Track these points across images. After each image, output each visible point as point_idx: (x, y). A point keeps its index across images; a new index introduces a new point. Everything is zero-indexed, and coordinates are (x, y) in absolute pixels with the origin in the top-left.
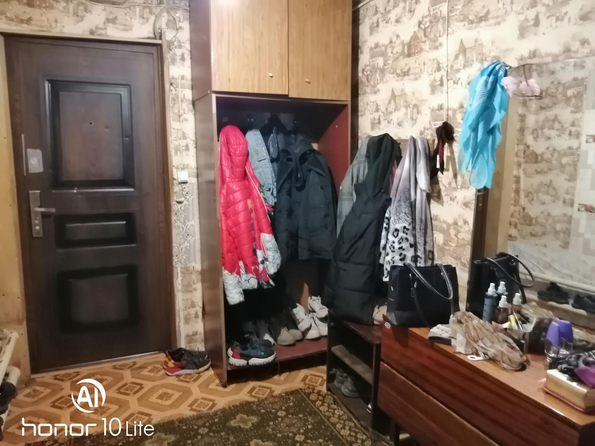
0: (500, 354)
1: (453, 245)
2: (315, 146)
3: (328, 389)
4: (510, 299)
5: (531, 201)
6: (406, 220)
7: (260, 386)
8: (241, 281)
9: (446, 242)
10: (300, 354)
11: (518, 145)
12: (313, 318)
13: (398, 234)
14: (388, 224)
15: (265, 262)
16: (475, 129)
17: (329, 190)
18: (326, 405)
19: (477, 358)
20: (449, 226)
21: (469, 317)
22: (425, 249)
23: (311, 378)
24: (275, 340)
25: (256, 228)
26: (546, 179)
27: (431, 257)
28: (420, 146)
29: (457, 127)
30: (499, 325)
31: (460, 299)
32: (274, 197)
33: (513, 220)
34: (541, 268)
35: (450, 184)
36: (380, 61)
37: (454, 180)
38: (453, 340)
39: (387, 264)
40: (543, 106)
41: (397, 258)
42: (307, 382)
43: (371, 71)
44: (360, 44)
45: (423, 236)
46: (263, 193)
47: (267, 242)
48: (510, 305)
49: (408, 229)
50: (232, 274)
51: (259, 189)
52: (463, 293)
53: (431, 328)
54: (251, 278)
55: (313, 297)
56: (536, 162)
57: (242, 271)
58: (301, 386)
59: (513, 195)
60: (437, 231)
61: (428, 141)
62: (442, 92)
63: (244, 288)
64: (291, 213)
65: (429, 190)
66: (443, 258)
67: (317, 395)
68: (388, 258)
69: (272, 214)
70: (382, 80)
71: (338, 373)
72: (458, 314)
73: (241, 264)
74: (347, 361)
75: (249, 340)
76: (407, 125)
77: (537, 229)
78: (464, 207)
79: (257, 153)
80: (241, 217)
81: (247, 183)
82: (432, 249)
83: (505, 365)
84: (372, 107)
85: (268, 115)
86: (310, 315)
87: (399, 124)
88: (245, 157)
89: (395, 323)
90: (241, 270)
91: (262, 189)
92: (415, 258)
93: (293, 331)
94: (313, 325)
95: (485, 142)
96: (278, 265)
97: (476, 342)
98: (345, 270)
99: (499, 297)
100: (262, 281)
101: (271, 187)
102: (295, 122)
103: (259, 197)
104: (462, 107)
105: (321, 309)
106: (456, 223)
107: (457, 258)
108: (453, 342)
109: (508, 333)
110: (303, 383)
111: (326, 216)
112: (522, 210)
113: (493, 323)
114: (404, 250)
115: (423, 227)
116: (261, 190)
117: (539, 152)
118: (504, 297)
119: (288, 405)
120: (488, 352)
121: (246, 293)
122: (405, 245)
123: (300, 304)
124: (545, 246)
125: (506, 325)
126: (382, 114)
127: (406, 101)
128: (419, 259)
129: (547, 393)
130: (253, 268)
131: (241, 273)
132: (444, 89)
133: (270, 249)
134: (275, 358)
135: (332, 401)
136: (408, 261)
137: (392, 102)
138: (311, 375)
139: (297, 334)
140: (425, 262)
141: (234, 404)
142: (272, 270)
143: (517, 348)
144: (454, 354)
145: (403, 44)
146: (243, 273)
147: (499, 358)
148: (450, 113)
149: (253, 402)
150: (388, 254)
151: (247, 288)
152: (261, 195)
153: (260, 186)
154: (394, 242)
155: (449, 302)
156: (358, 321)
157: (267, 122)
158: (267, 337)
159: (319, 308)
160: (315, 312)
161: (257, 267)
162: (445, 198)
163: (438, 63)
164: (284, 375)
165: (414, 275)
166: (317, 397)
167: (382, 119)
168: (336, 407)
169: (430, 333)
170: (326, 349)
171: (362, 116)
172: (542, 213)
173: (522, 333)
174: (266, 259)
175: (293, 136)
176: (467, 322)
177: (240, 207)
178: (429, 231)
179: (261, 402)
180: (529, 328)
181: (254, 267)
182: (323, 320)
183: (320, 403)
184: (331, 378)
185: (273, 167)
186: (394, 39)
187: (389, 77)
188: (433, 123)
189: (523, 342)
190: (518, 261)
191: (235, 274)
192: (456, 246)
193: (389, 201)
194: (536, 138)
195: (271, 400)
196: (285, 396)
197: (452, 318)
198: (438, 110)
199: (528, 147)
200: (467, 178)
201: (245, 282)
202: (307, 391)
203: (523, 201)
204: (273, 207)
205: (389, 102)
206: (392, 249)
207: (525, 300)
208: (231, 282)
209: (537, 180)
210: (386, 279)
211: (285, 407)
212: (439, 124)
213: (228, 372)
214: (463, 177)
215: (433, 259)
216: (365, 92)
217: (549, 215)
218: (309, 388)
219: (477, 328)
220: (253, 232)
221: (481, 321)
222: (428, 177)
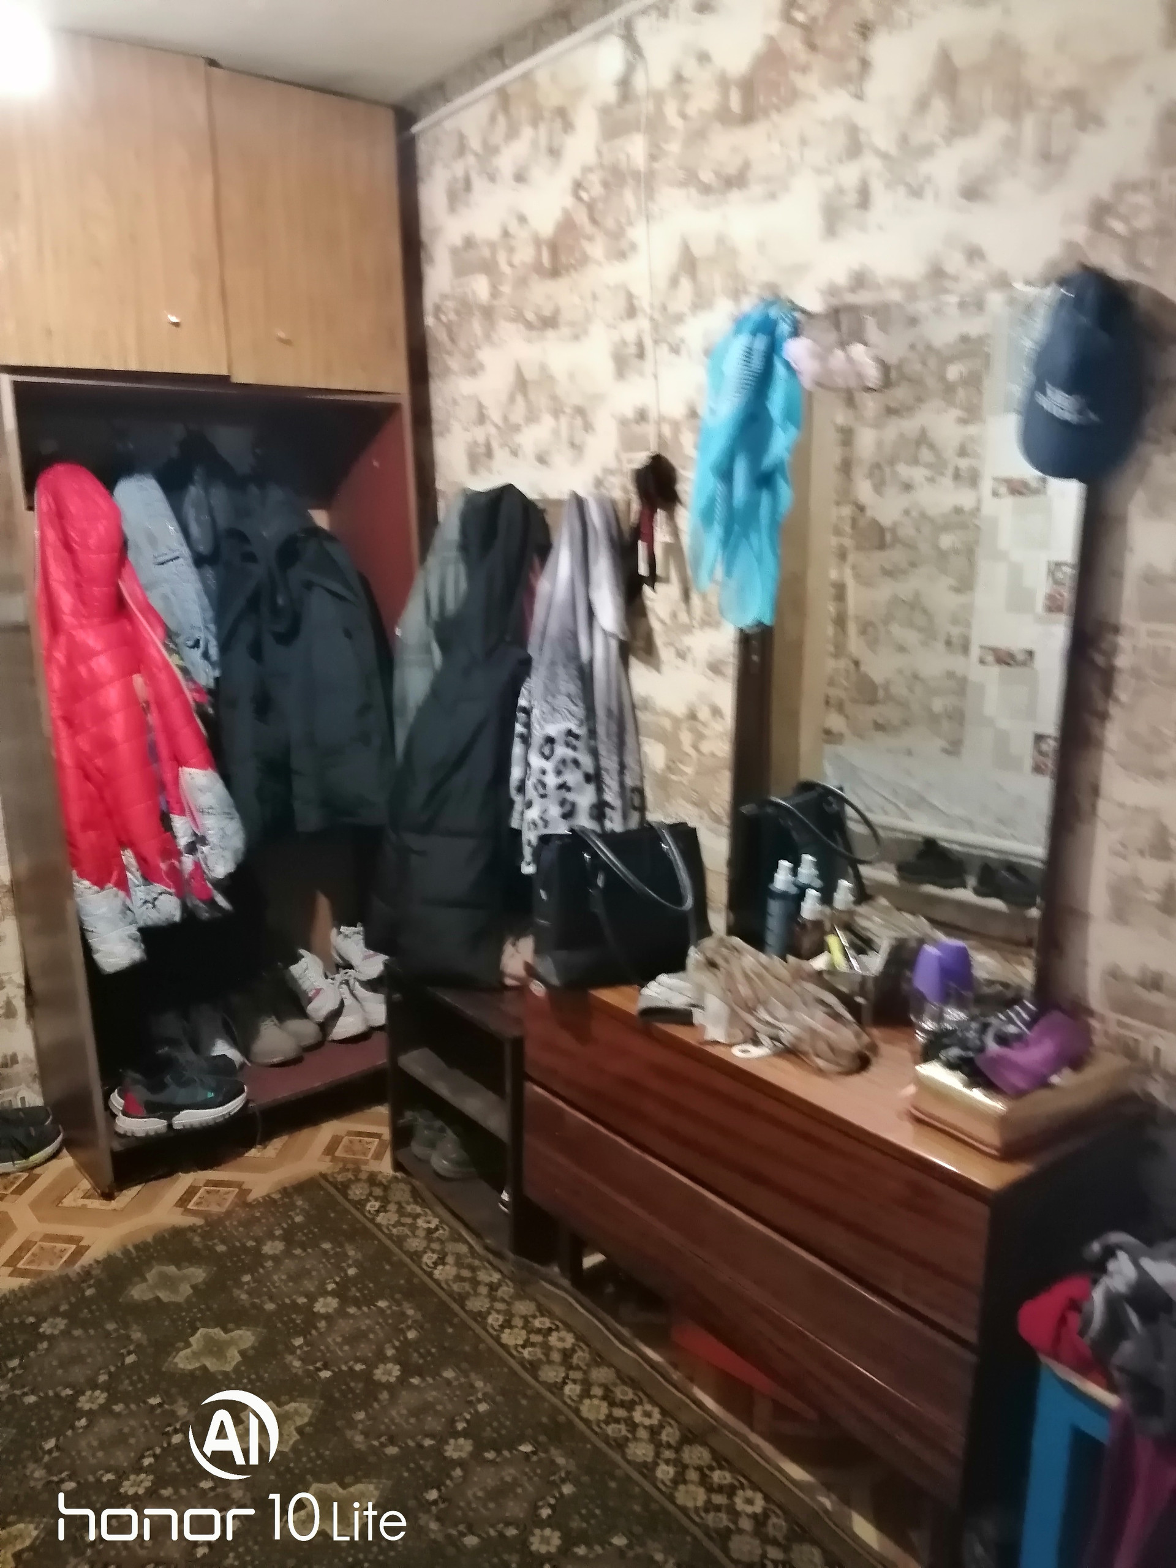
0: (805, 1036)
1: (689, 770)
2: (321, 518)
3: (398, 1166)
4: (827, 898)
5: (873, 644)
6: (570, 712)
7: (208, 1183)
8: (131, 907)
9: (673, 766)
10: (317, 1084)
11: (838, 504)
12: (347, 983)
13: (552, 751)
14: (528, 725)
15: (198, 846)
16: (726, 475)
17: (367, 639)
18: (392, 1207)
19: (755, 1052)
20: (676, 721)
21: (735, 949)
22: (622, 785)
23: (351, 1142)
24: (245, 1051)
25: (164, 752)
26: (905, 588)
27: (637, 802)
28: (595, 517)
29: (684, 468)
30: (804, 964)
31: (710, 904)
32: (213, 665)
33: (835, 693)
34: (902, 806)
35: (674, 615)
36: (480, 287)
37: (683, 605)
38: (695, 1011)
39: (529, 829)
40: (893, 405)
41: (555, 811)
42: (339, 1153)
43: (458, 313)
44: (425, 236)
45: (615, 751)
46: (178, 653)
47: (201, 790)
48: (827, 910)
49: (577, 737)
50: (102, 888)
51: (166, 646)
52: (718, 888)
53: (642, 986)
54: (161, 894)
55: (343, 929)
56: (882, 546)
57: (134, 877)
58: (325, 1166)
59: (830, 630)
60: (649, 736)
61: (614, 503)
62: (641, 374)
63: (141, 924)
64: (264, 705)
65: (624, 633)
66: (667, 804)
67: (366, 1186)
68: (533, 814)
69: (211, 711)
70: (488, 337)
71: (420, 1120)
72: (708, 943)
73: (128, 857)
74: (442, 1088)
75: (169, 1064)
76: (561, 459)
77: (888, 713)
78: (710, 673)
79: (152, 540)
80: (118, 727)
81: (129, 628)
82: (638, 783)
83: (820, 1063)
84: (468, 412)
85: (178, 431)
86: (337, 976)
87: (542, 459)
88: (116, 555)
89: (555, 981)
90: (129, 875)
91: (176, 645)
92: (599, 810)
93: (295, 1025)
94: (349, 1001)
95: (753, 506)
96: (235, 852)
97: (751, 1010)
98: (421, 853)
99: (801, 895)
100: (195, 902)
101: (201, 635)
102: (258, 451)
103: (167, 665)
104: (693, 414)
105: (366, 958)
106: (693, 716)
107: (700, 804)
108: (698, 1017)
109: (827, 981)
110: (328, 1158)
111: (365, 709)
112: (852, 666)
113: (791, 959)
114: (569, 789)
115: (614, 728)
116: (171, 645)
117: (886, 520)
118: (812, 894)
119: (290, 1222)
120: (781, 1033)
121: (149, 935)
122: (572, 777)
123: (309, 949)
124: (909, 753)
125: (819, 963)
126: (493, 431)
127: (554, 398)
128: (608, 811)
129: (919, 1121)
130: (163, 866)
131: (130, 884)
132: (648, 365)
133: (210, 811)
134: (247, 1102)
135: (407, 1196)
136: (584, 821)
137: (520, 399)
138: (350, 1133)
139: (304, 1030)
140: (625, 817)
141: (138, 1240)
142: (221, 867)
143: (848, 1016)
144: (702, 1047)
145: (538, 242)
146: (136, 882)
147: (806, 1047)
148: (667, 430)
149: (192, 1229)
150: (529, 805)
151: (150, 923)
152: (173, 661)
153: (169, 635)
154: (544, 772)
155: (684, 916)
156: (463, 983)
157: (174, 452)
158: (222, 1048)
159: (362, 956)
160: (351, 967)
161: (176, 863)
162: (665, 653)
163: (630, 297)
164: (277, 1144)
165: (595, 855)
166: (367, 1191)
167: (495, 445)
168: (418, 1210)
169: (640, 998)
170: (385, 1061)
171: (442, 434)
172: (900, 672)
173: (859, 979)
174: (203, 840)
175: (254, 490)
176: (727, 961)
177: (112, 696)
178: (630, 739)
179: (213, 1226)
180: (875, 963)
181: (169, 862)
182: (372, 985)
183: (377, 1205)
184: (401, 1137)
185: (203, 581)
186: (513, 227)
187: (508, 330)
188: (625, 456)
189: (860, 1000)
190: (843, 801)
191: (111, 890)
192: (698, 773)
193: (524, 667)
194: (879, 487)
195: (243, 1214)
196: (282, 1199)
197: (694, 955)
198: (637, 422)
199: (861, 509)
200: (713, 600)
201: (145, 907)
202: (340, 1178)
203: (855, 644)
204: (210, 692)
205: (512, 399)
206: (542, 791)
207: (863, 894)
208: (104, 910)
209: (885, 591)
210: (528, 869)
211: (283, 1229)
212: (640, 459)
213: (116, 1157)
214: (704, 597)
215: (642, 809)
216: (447, 371)
217: (916, 677)
218: (345, 1170)
219: (752, 975)
220: (155, 765)
221: (762, 957)
222: (620, 601)
